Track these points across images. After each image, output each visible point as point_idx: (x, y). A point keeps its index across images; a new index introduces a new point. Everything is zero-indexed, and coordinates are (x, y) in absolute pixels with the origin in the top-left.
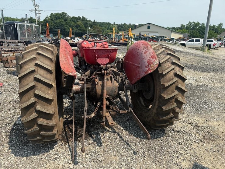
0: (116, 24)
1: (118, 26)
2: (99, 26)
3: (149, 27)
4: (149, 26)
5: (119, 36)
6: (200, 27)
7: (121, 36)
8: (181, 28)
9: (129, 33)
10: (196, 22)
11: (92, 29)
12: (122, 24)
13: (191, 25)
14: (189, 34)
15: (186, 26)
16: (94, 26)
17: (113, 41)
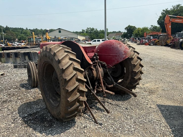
0: (28, 29)
1: (31, 31)
2: (12, 31)
3: (60, 32)
4: (60, 30)
5: (38, 39)
6: (94, 31)
7: (40, 39)
8: (82, 32)
9: (46, 37)
10: (92, 28)
11: (5, 34)
12: (34, 29)
13: (89, 30)
14: (89, 36)
15: (85, 31)
16: (7, 31)
17: (34, 43)
